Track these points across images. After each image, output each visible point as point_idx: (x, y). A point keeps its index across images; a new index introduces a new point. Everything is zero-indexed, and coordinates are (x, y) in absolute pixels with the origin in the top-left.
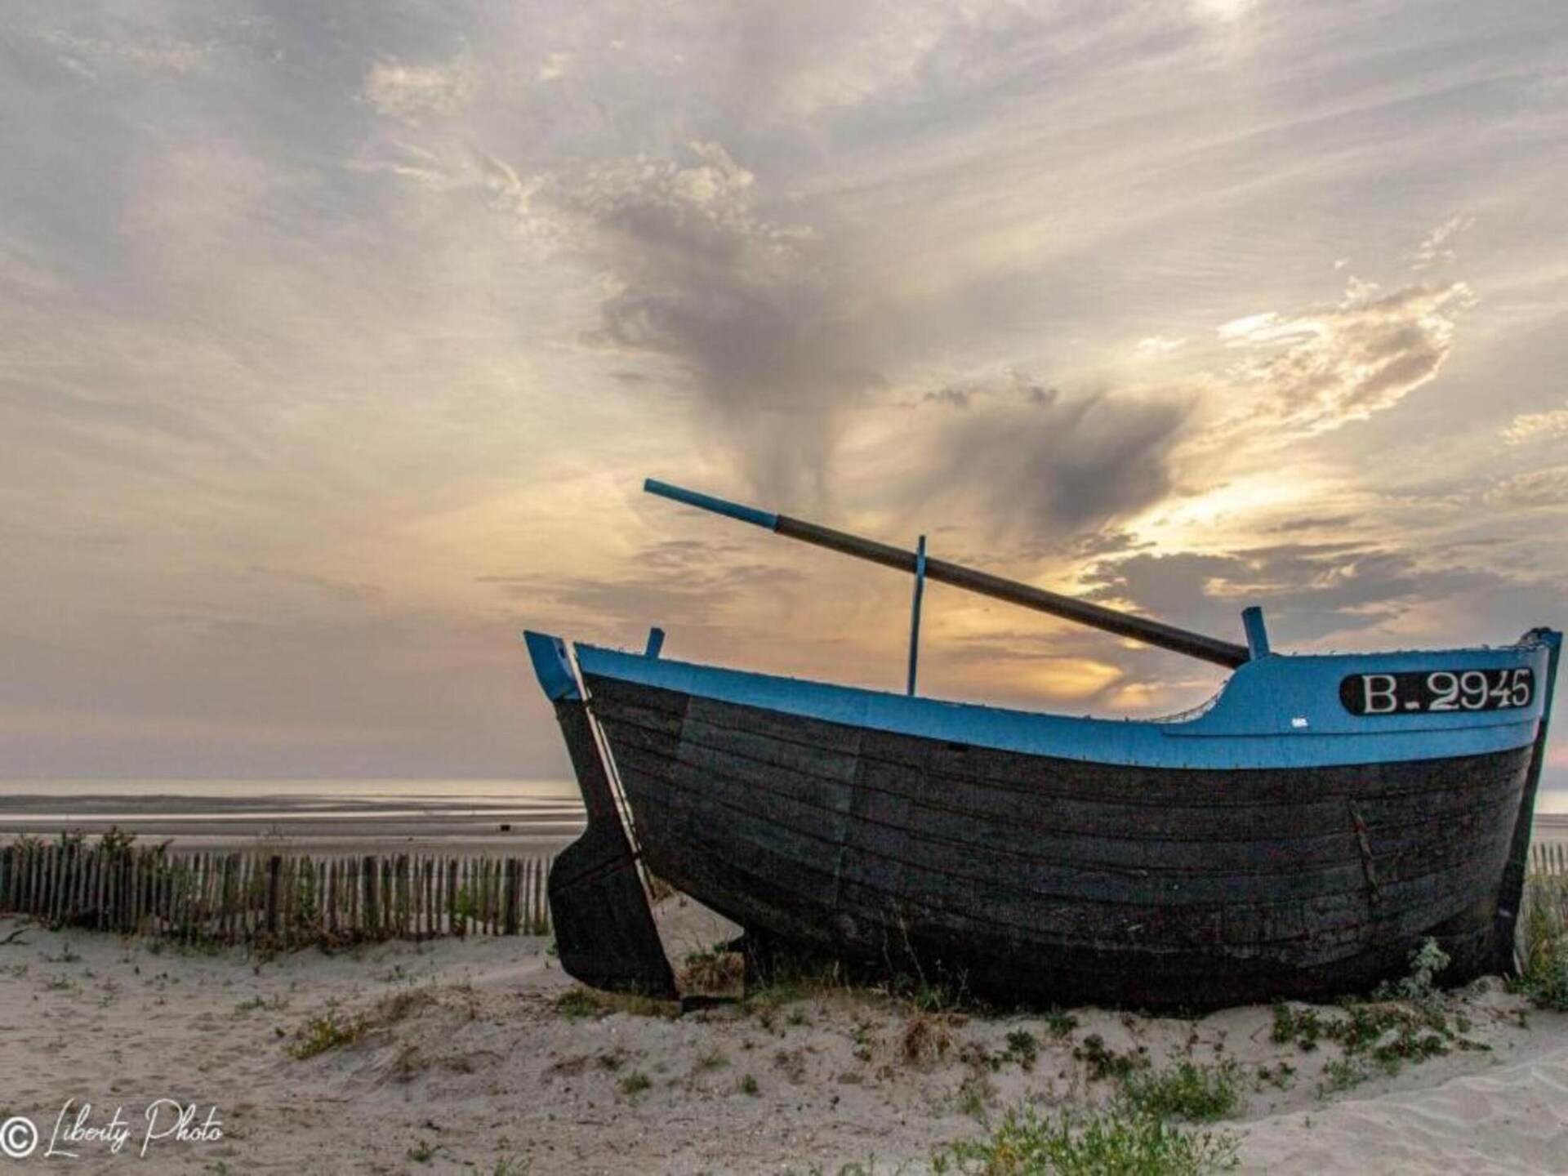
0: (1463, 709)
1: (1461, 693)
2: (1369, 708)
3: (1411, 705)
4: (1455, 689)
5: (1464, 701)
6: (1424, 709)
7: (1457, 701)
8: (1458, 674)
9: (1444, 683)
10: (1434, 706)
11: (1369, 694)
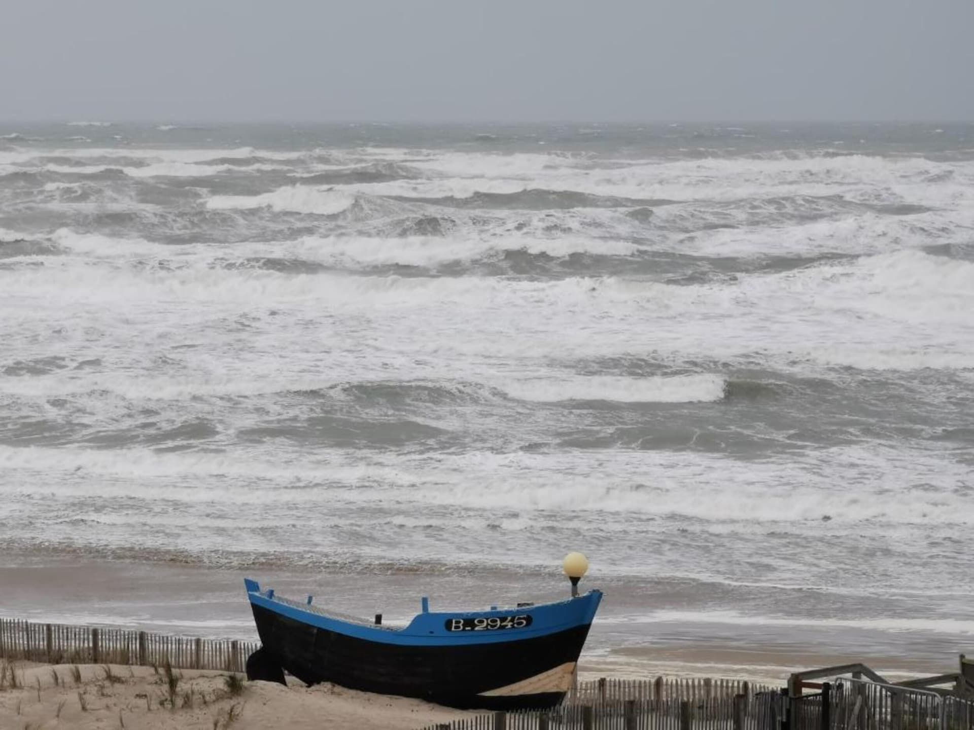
0: (488, 629)
1: (488, 624)
2: (453, 629)
3: (467, 628)
4: (485, 624)
5: (489, 627)
6: (473, 629)
7: (487, 626)
8: (487, 619)
9: (481, 622)
10: (477, 629)
11: (454, 625)
